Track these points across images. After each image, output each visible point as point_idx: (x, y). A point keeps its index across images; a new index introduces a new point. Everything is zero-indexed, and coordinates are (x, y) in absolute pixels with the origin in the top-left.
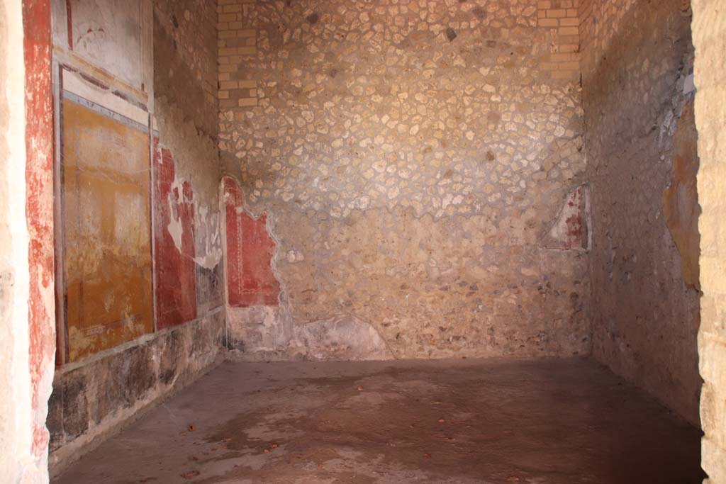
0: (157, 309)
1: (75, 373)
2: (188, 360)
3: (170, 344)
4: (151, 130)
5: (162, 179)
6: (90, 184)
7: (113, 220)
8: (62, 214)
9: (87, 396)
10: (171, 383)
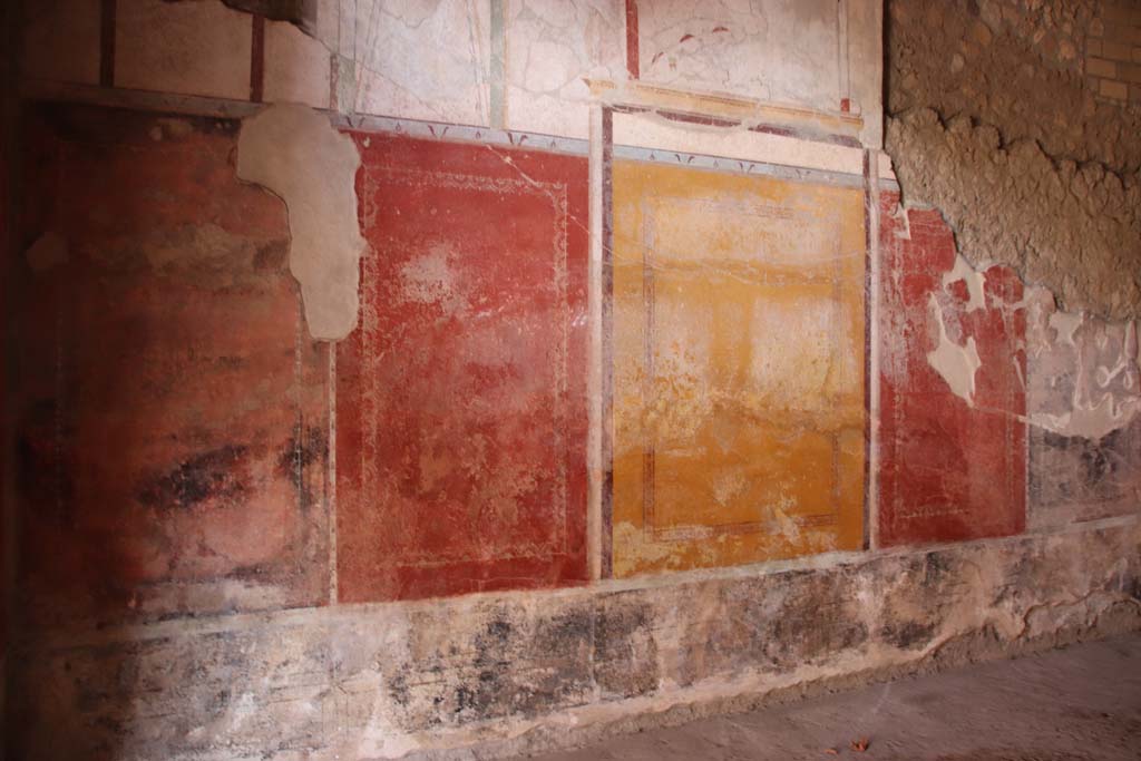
0: (881, 509)
2: (983, 613)
3: (921, 576)
4: (873, 180)
5: (908, 265)
6: (680, 289)
7: (746, 351)
8: (604, 342)
10: (920, 649)
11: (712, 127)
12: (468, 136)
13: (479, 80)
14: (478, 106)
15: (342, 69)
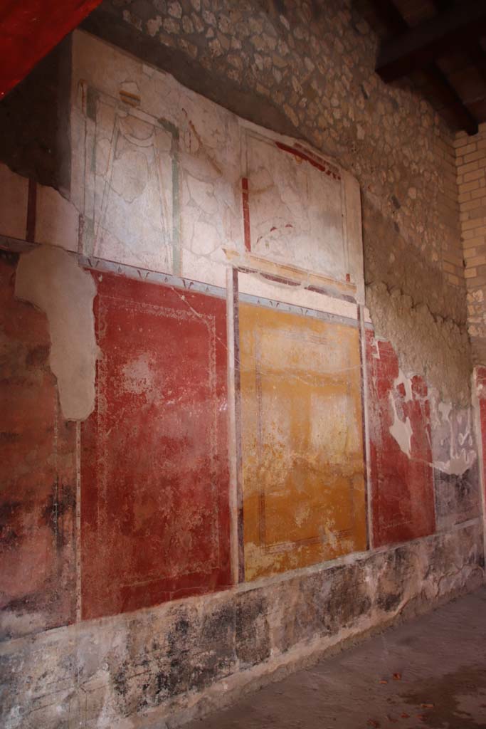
0: (374, 523)
1: (251, 594)
2: (421, 583)
3: (393, 564)
4: (362, 323)
5: (379, 375)
6: (274, 388)
7: (308, 425)
8: (236, 422)
9: (269, 621)
10: (395, 610)
11: (287, 285)
12: (160, 280)
13: (167, 243)
14: (166, 260)
15: (86, 224)
